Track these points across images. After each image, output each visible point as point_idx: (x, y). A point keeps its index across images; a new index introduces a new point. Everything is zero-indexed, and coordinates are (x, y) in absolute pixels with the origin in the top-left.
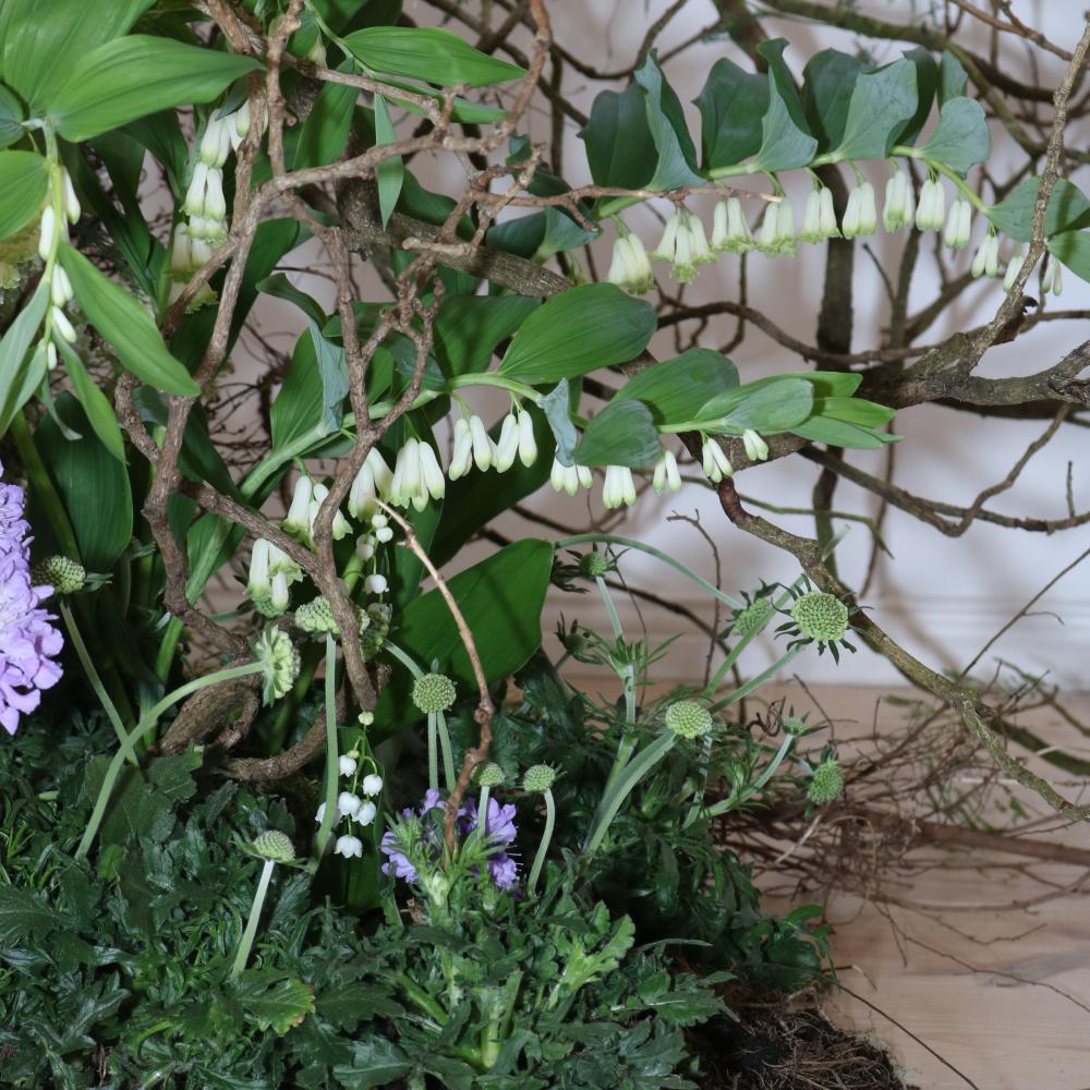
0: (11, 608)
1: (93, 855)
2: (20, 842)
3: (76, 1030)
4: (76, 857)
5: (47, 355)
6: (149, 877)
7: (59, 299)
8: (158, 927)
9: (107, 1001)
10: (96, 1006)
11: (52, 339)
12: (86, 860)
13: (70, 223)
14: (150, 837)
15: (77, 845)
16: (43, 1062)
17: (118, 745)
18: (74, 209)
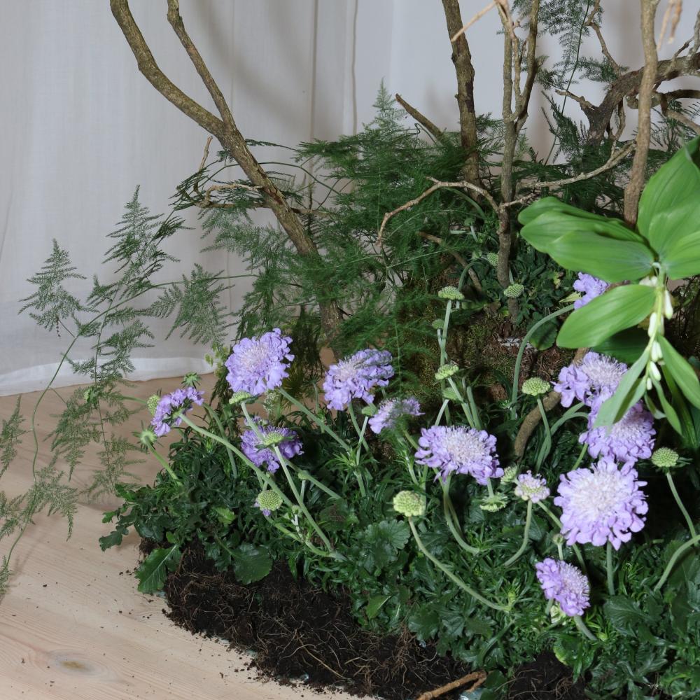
0: (624, 491)
1: (662, 590)
2: (637, 569)
3: (641, 672)
4: (655, 590)
5: (647, 384)
6: (688, 602)
7: (655, 358)
8: (688, 628)
9: (656, 663)
10: (651, 664)
11: (649, 376)
12: (659, 592)
13: (665, 319)
14: (693, 582)
15: (658, 580)
16: (625, 682)
17: (691, 537)
18: (669, 313)
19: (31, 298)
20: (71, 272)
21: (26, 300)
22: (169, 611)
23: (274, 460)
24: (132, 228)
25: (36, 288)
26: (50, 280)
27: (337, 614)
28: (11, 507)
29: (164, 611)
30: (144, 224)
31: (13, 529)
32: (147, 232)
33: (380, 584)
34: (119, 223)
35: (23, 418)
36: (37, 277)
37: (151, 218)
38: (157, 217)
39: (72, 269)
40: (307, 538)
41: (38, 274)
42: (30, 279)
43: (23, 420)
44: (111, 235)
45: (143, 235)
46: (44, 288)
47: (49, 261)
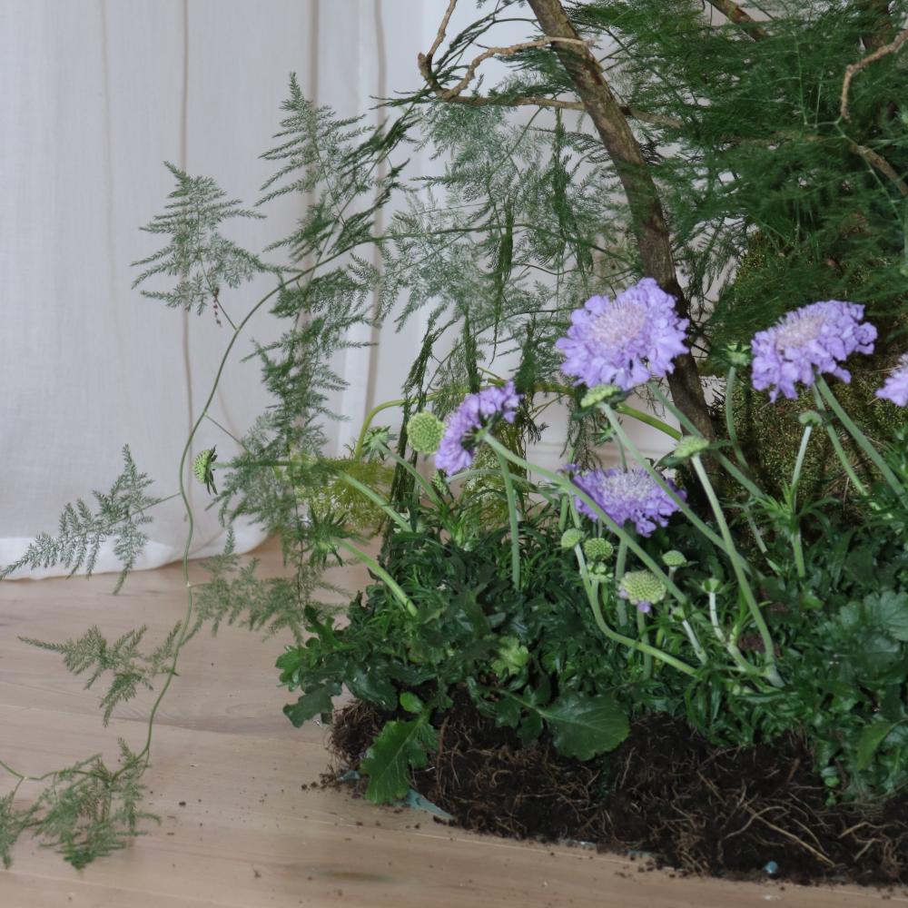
19: (156, 257)
20: (234, 208)
21: (144, 262)
22: (447, 817)
23: (644, 516)
24: (308, 141)
25: (165, 240)
26: (192, 224)
27: (791, 775)
28: (120, 652)
29: (437, 820)
30: (334, 133)
31: (133, 688)
32: (342, 146)
33: (859, 719)
34: (279, 135)
35: (148, 478)
36: (157, 222)
37: (343, 124)
38: (354, 121)
39: (233, 203)
40: (732, 637)
41: (158, 218)
42: (144, 226)
43: (149, 482)
44: (267, 156)
45: (334, 152)
46: (181, 239)
47: (174, 195)
